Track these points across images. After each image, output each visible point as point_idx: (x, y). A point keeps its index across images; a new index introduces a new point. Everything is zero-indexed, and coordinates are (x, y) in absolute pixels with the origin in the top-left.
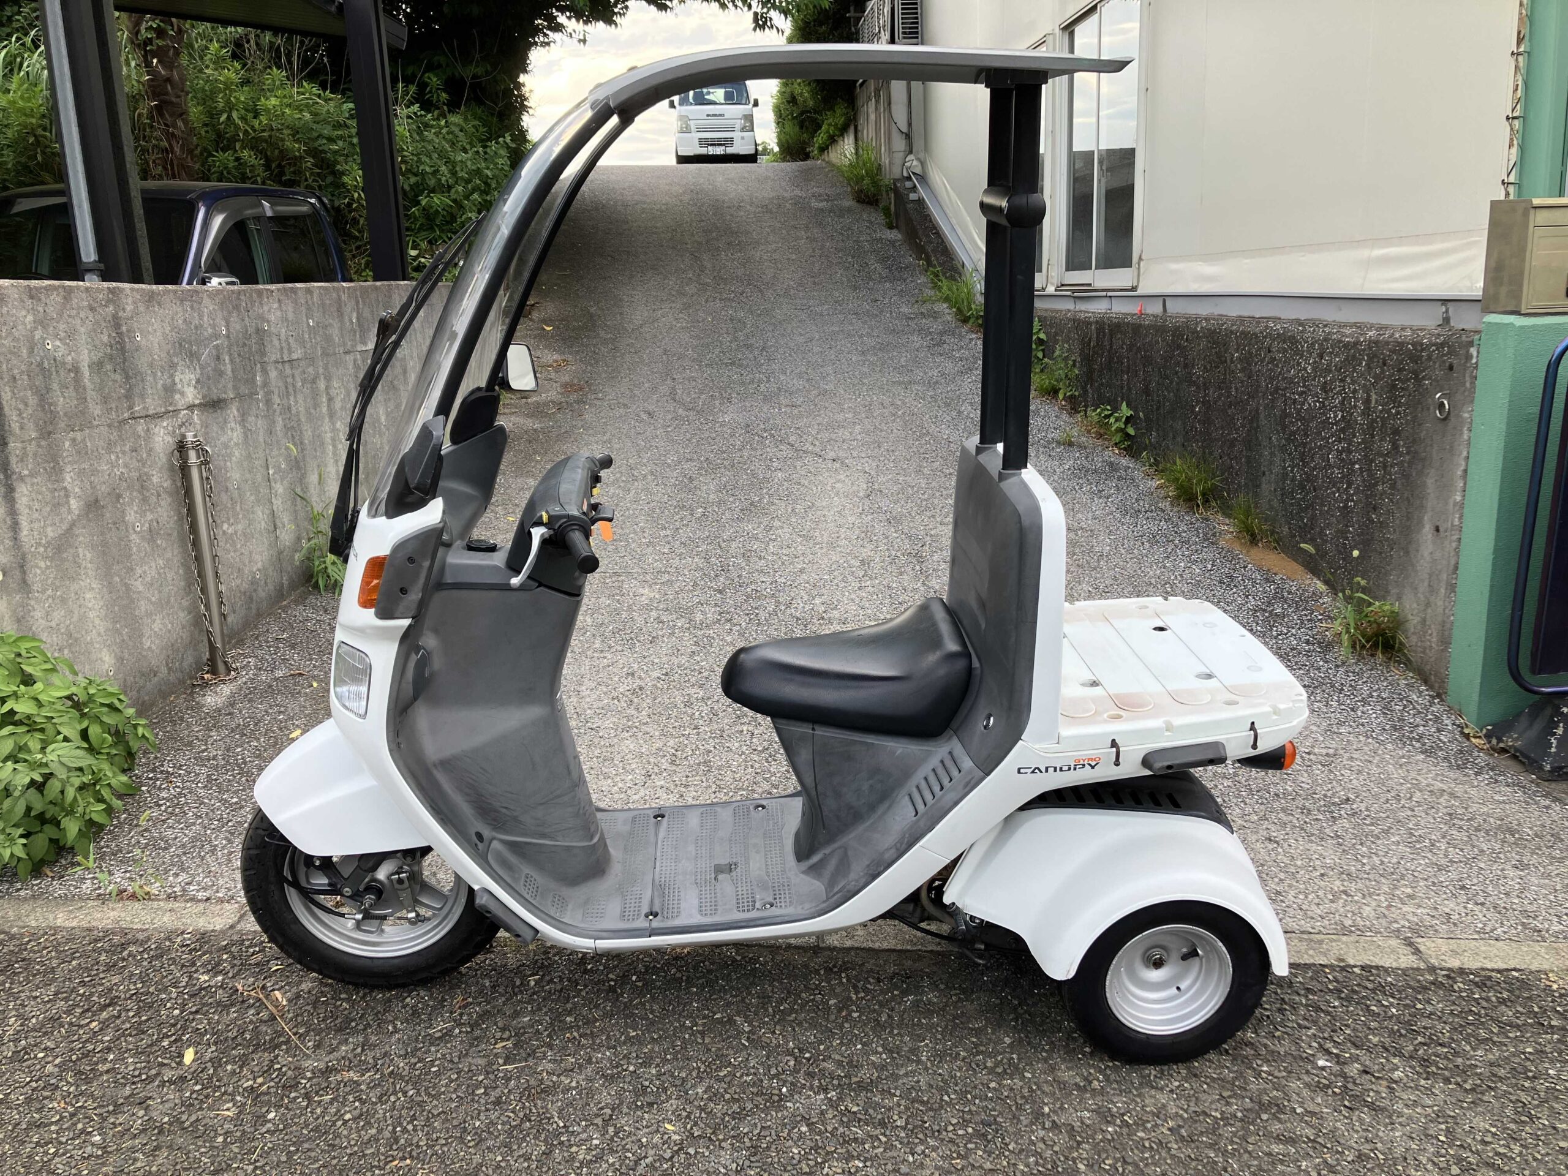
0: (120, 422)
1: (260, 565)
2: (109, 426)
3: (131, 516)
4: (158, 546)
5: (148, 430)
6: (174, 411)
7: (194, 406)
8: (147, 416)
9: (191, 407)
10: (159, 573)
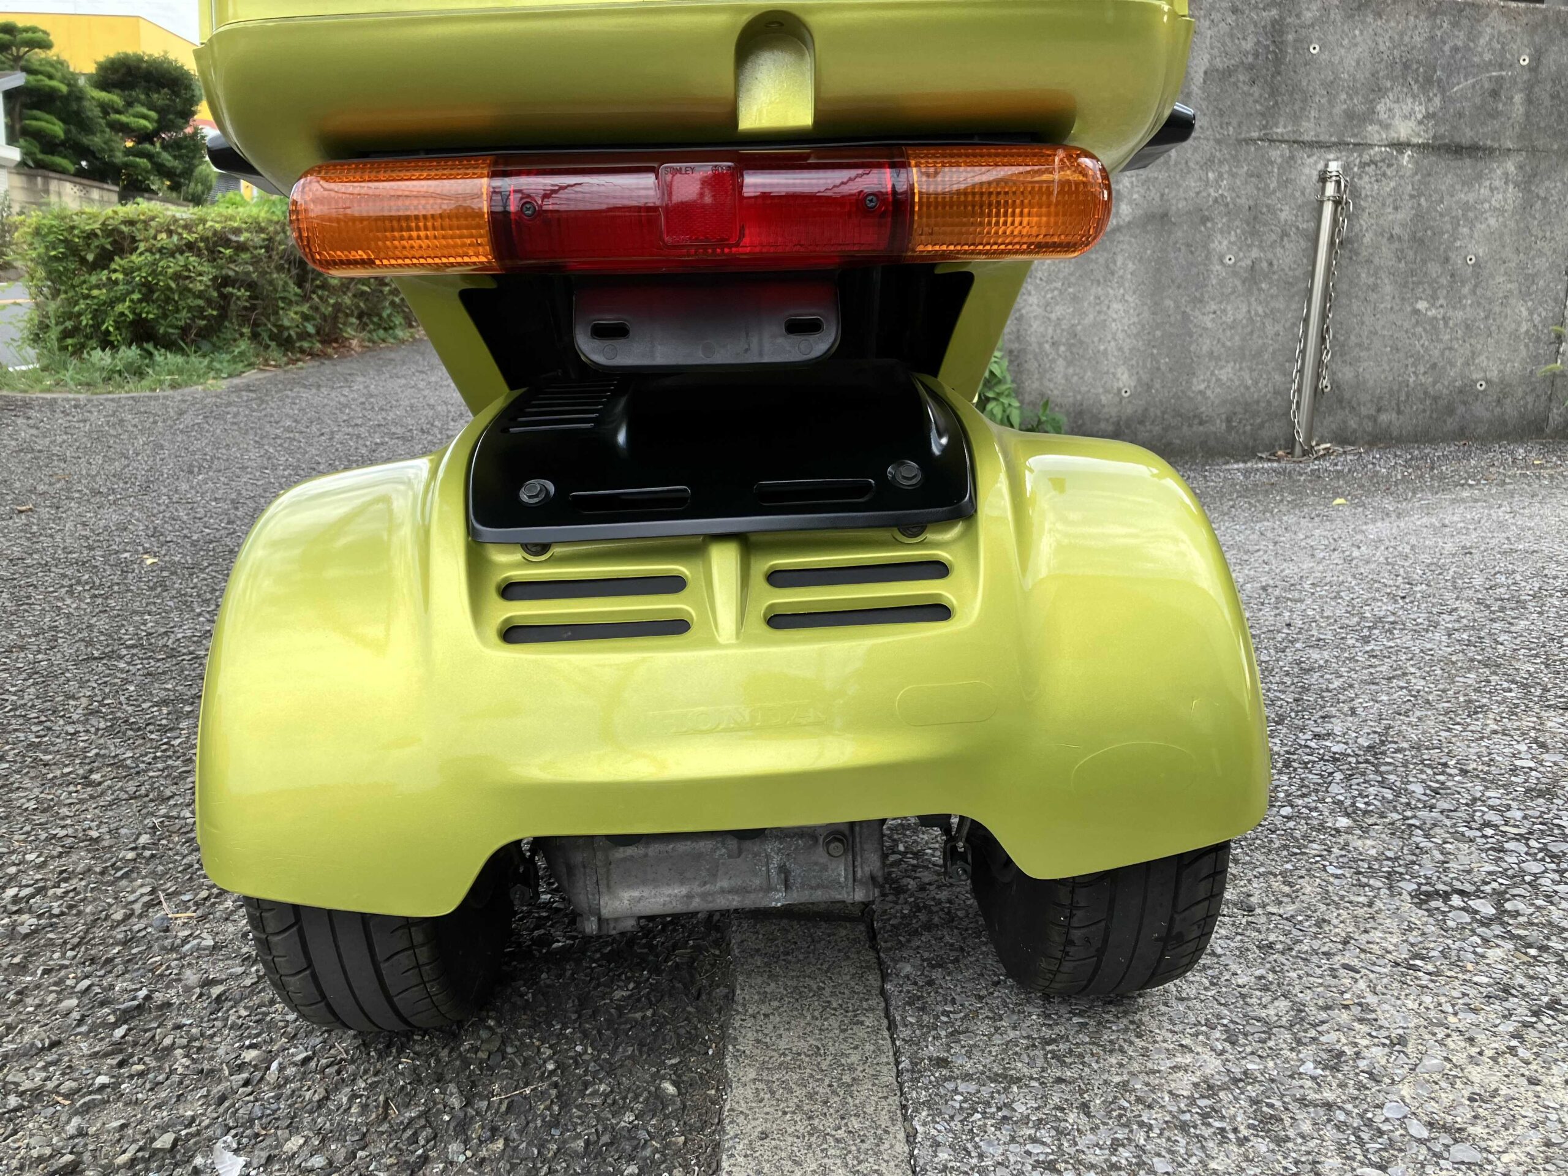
0: (1239, 142)
1: (1494, 375)
2: (1218, 142)
3: (1220, 244)
4: (1260, 290)
5: (1292, 158)
6: (1355, 145)
7: (1409, 145)
8: (1294, 142)
9: (1400, 146)
10: (1251, 320)
